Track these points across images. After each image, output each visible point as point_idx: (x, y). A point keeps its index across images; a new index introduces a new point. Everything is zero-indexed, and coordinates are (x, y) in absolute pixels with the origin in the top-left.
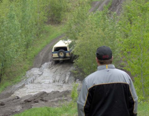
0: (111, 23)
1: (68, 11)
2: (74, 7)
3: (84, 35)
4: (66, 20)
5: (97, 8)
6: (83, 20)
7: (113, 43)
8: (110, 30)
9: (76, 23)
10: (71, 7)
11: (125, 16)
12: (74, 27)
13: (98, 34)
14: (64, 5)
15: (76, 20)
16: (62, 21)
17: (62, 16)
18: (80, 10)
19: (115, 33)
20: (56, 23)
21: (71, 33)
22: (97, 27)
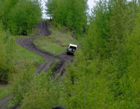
0: (55, 84)
1: (15, 72)
2: (21, 68)
3: (30, 95)
4: (13, 80)
5: (42, 70)
6: (29, 81)
7: (57, 103)
8: (54, 90)
9: (22, 84)
10: (17, 68)
11: (68, 77)
12: (20, 87)
13: (43, 94)
14: (11, 67)
15: (22, 81)
16: (9, 82)
17: (9, 77)
18: (26, 71)
19: (59, 92)
20: (3, 84)
21: (17, 93)
22: (41, 88)
